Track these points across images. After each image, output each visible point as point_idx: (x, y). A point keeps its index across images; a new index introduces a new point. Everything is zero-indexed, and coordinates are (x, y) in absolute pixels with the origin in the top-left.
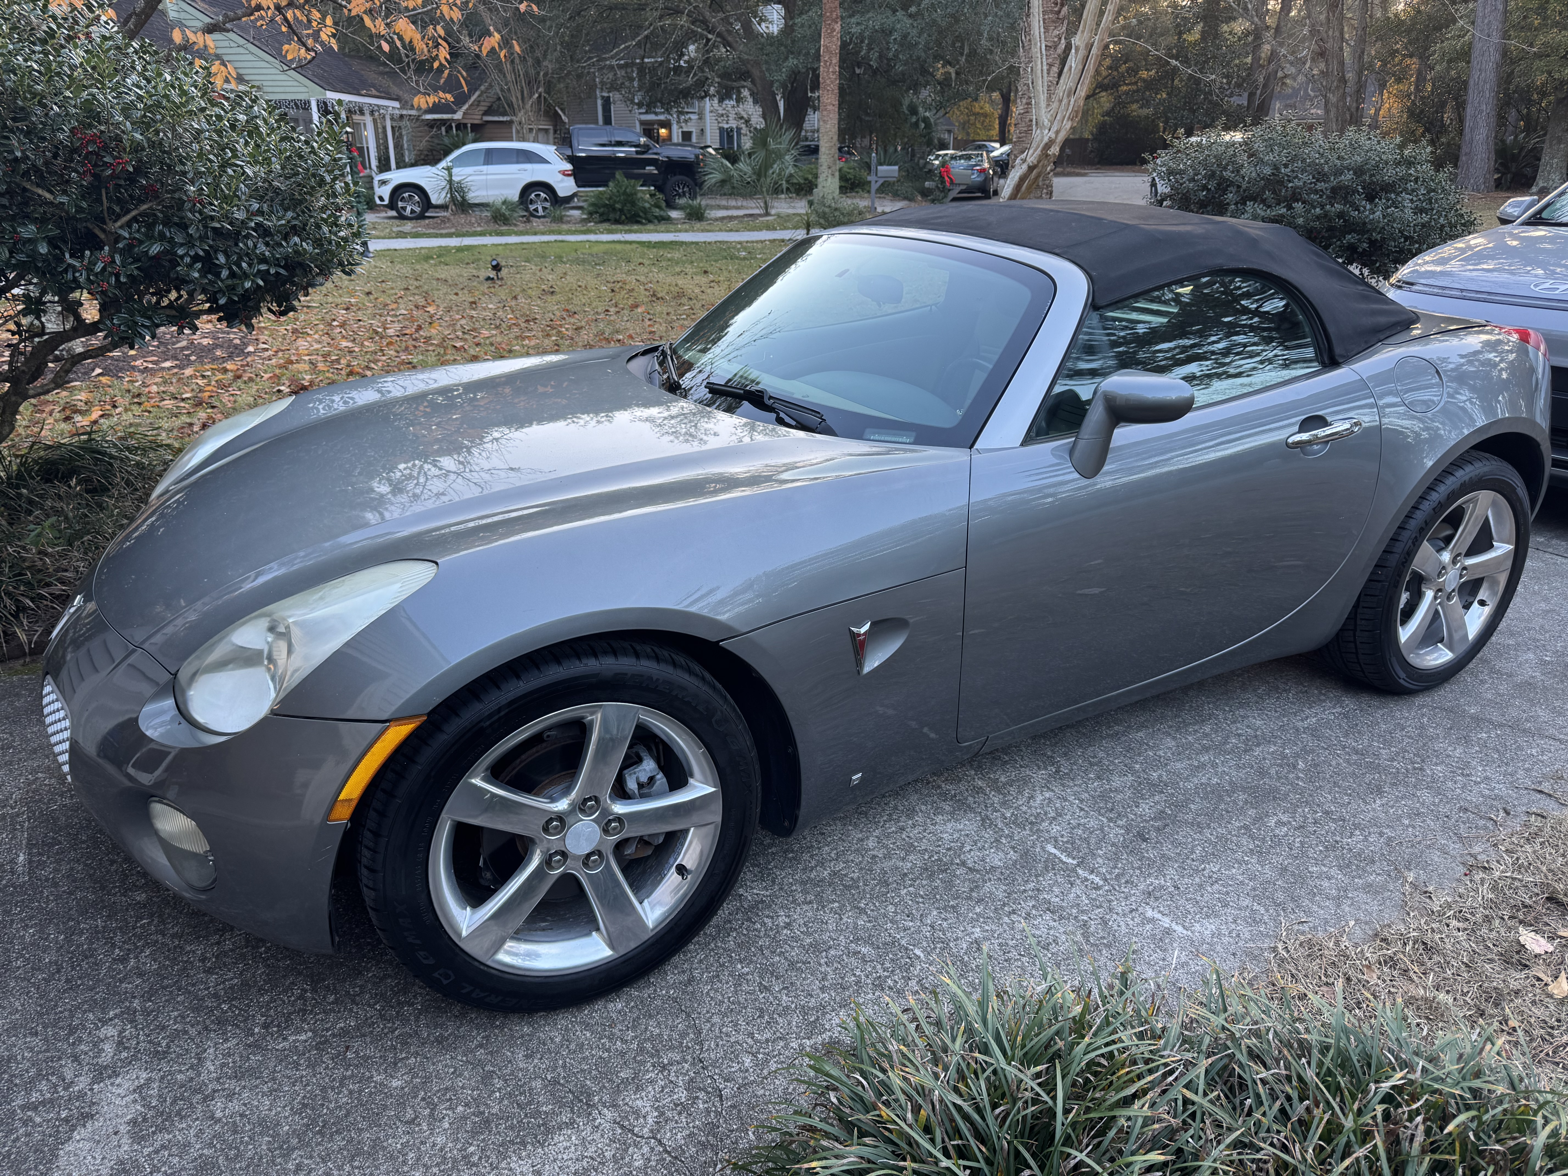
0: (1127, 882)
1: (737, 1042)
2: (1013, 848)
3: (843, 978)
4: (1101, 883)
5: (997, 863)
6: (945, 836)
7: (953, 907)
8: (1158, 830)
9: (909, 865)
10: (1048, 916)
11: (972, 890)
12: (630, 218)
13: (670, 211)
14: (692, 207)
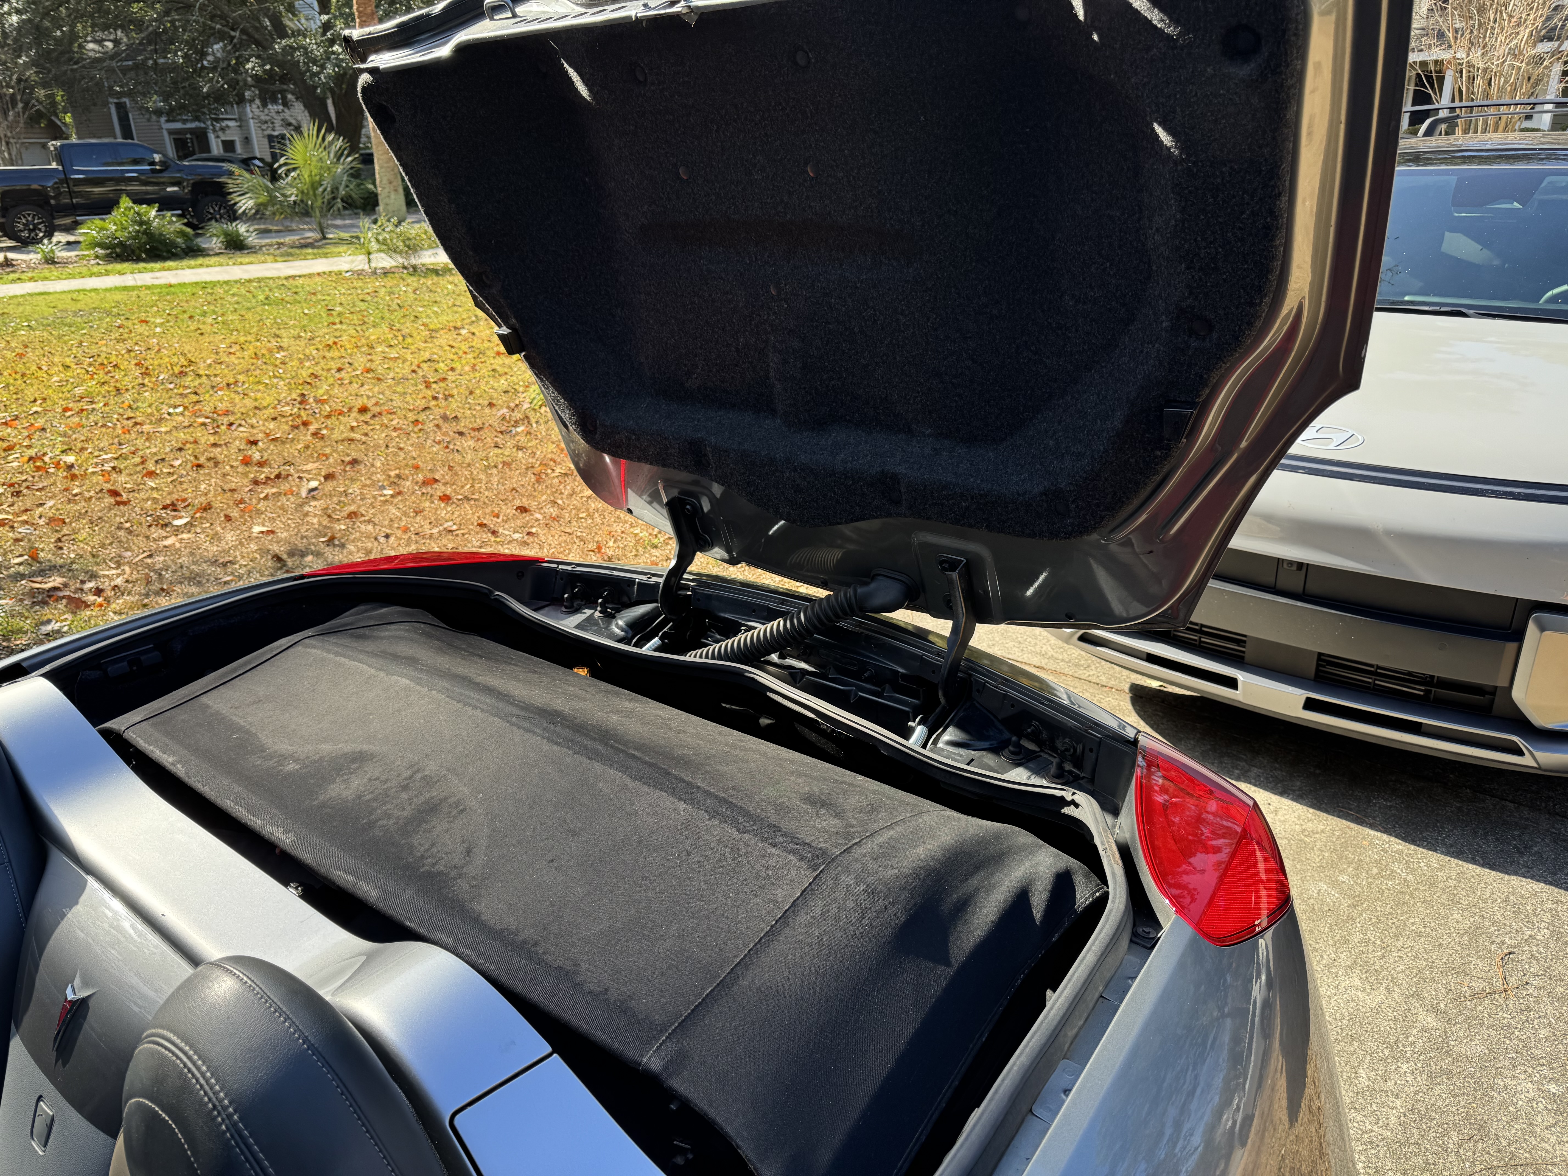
12: (147, 251)
13: (199, 239)
14: (226, 234)
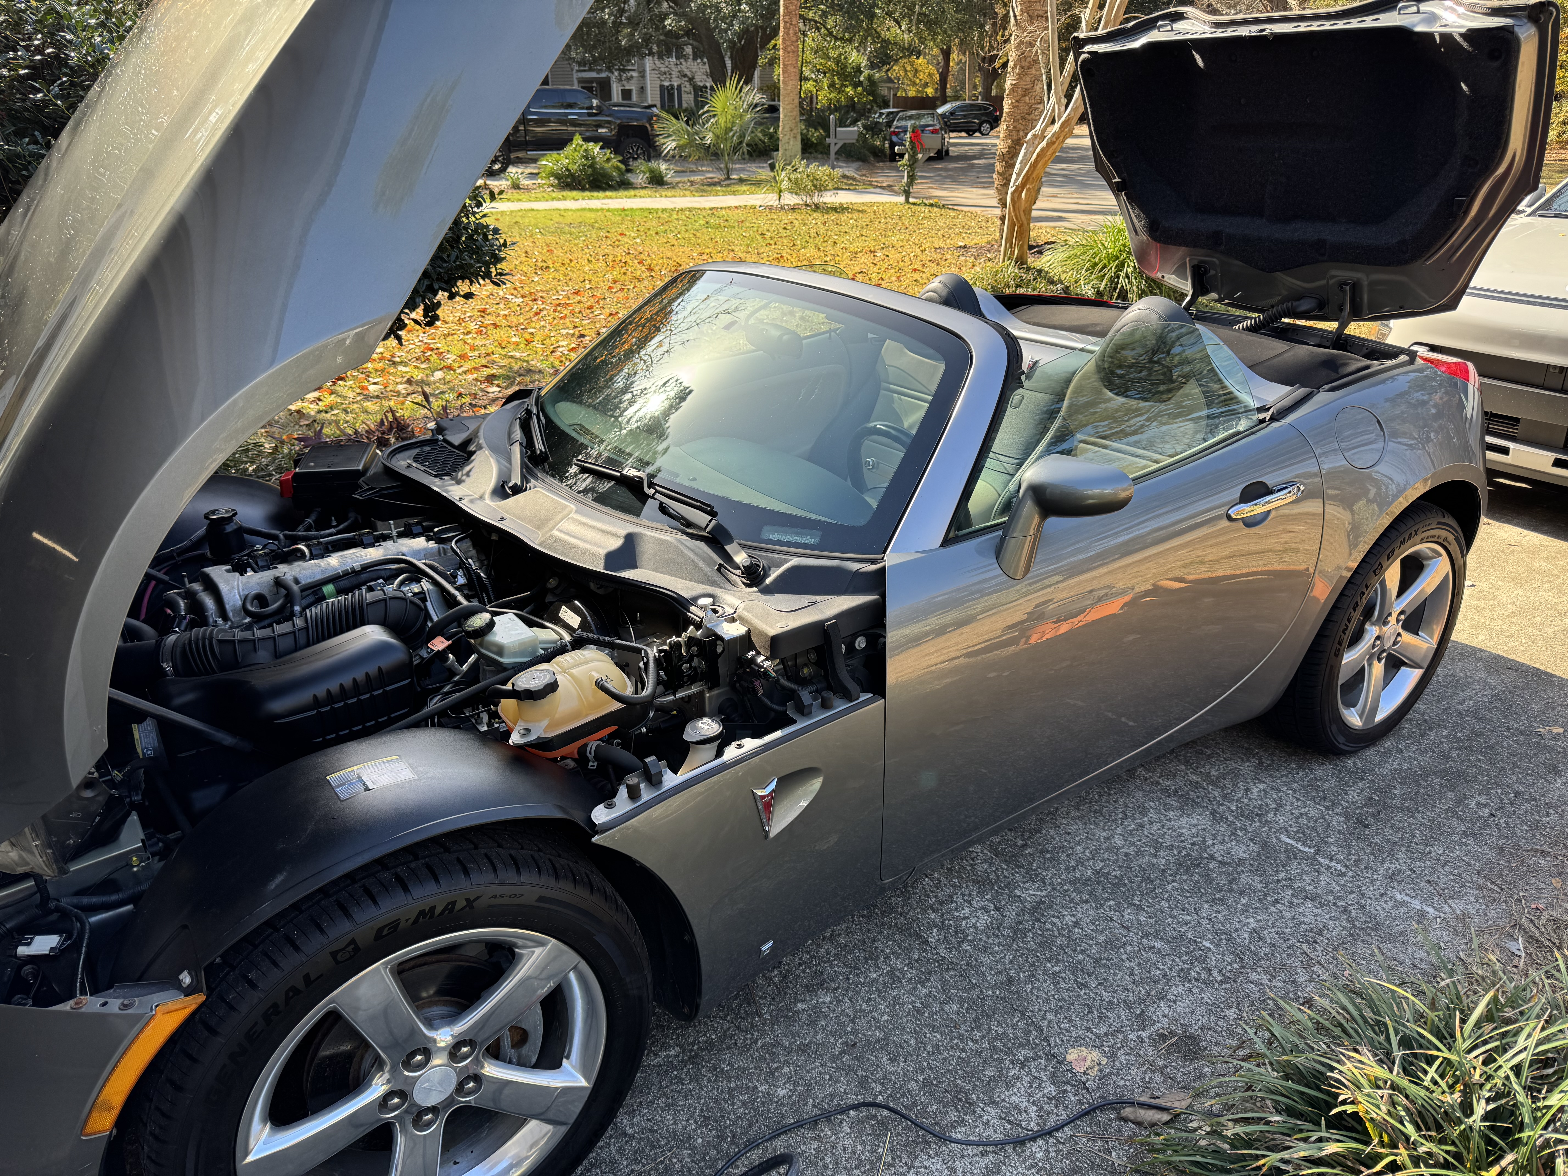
0: (1366, 868)
1: (1079, 1037)
2: (1252, 840)
3: (1149, 972)
4: (1344, 870)
5: (1243, 855)
6: (1184, 831)
7: (1220, 899)
8: (1373, 815)
9: (1163, 861)
10: (1309, 904)
11: (1230, 883)
12: (590, 183)
13: (629, 175)
14: (651, 171)
